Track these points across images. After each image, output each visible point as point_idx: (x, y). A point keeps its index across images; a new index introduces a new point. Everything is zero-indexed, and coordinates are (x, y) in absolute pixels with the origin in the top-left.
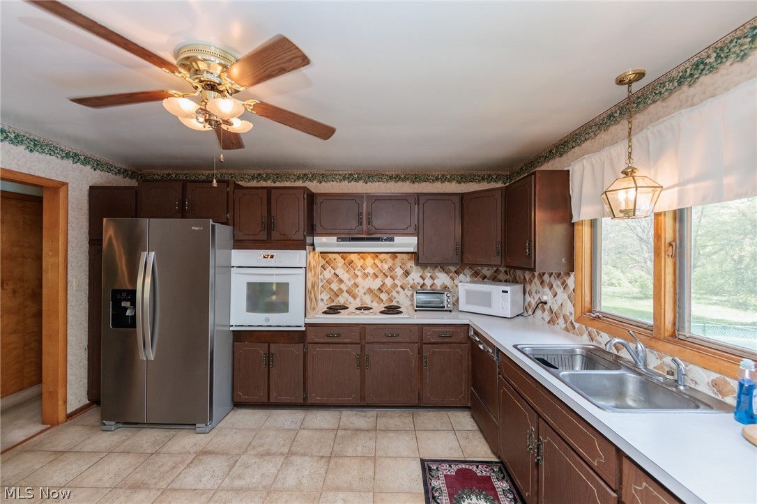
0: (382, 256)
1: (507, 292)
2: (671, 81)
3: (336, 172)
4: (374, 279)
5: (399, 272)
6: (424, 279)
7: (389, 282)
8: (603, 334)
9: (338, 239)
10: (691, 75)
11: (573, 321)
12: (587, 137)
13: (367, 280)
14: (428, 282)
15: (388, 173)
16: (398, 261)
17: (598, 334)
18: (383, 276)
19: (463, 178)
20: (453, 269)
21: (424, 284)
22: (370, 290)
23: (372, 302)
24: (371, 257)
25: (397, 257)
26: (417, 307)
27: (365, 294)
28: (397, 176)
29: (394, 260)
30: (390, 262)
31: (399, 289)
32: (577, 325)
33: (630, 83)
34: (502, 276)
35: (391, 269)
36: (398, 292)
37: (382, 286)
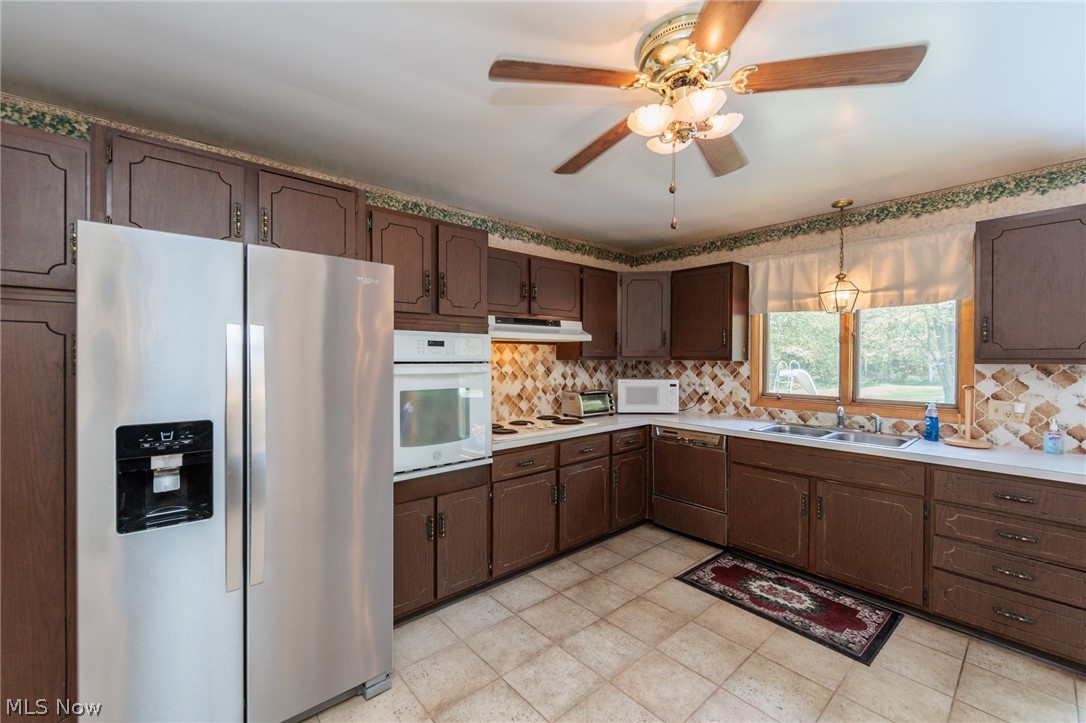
0: (522, 348)
1: (675, 385)
2: (861, 214)
3: (463, 212)
4: (513, 382)
5: (541, 369)
6: (565, 379)
7: (529, 383)
8: (787, 411)
9: (497, 319)
10: (877, 215)
11: (748, 406)
12: (769, 238)
13: (504, 383)
14: (569, 382)
15: (528, 229)
16: (539, 355)
17: (781, 412)
18: (523, 376)
19: (601, 252)
20: (591, 364)
21: (565, 385)
22: (508, 398)
23: (511, 415)
24: (510, 349)
25: (538, 349)
26: (585, 413)
27: (502, 403)
28: (539, 235)
29: (535, 353)
30: (531, 356)
31: (540, 393)
32: (752, 409)
33: (842, 207)
34: (629, 372)
35: (532, 366)
36: (539, 398)
37: (522, 390)
